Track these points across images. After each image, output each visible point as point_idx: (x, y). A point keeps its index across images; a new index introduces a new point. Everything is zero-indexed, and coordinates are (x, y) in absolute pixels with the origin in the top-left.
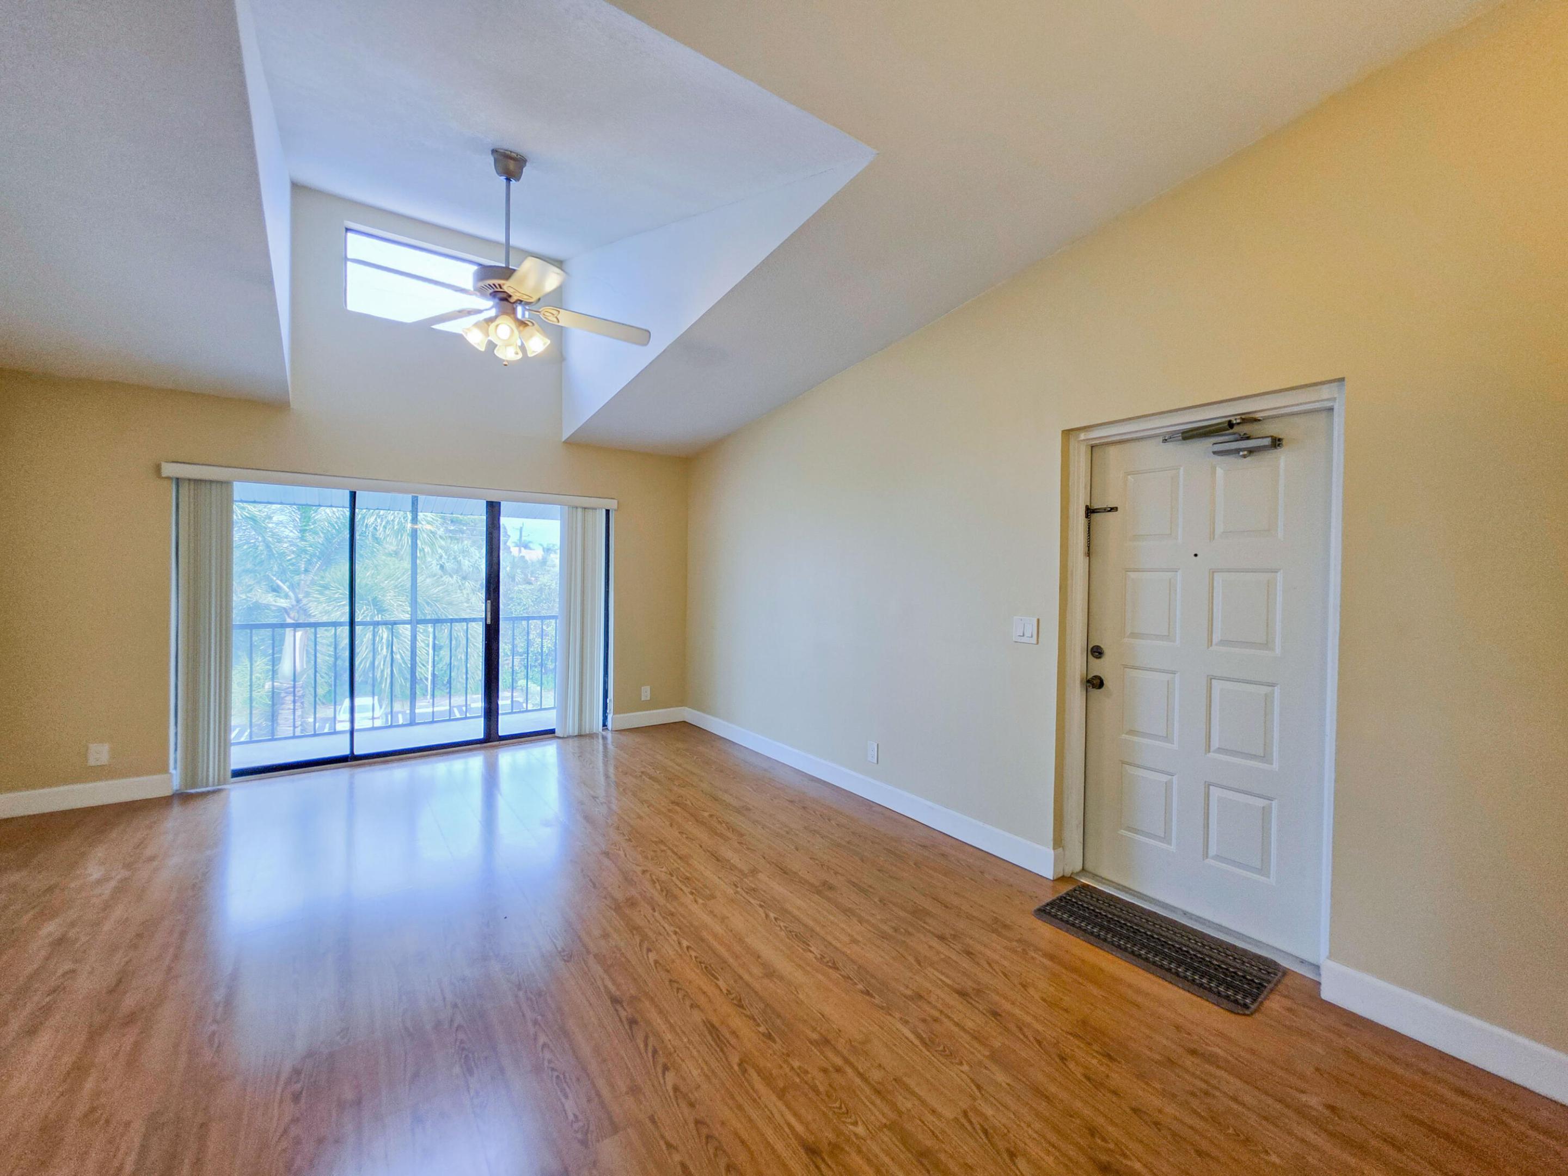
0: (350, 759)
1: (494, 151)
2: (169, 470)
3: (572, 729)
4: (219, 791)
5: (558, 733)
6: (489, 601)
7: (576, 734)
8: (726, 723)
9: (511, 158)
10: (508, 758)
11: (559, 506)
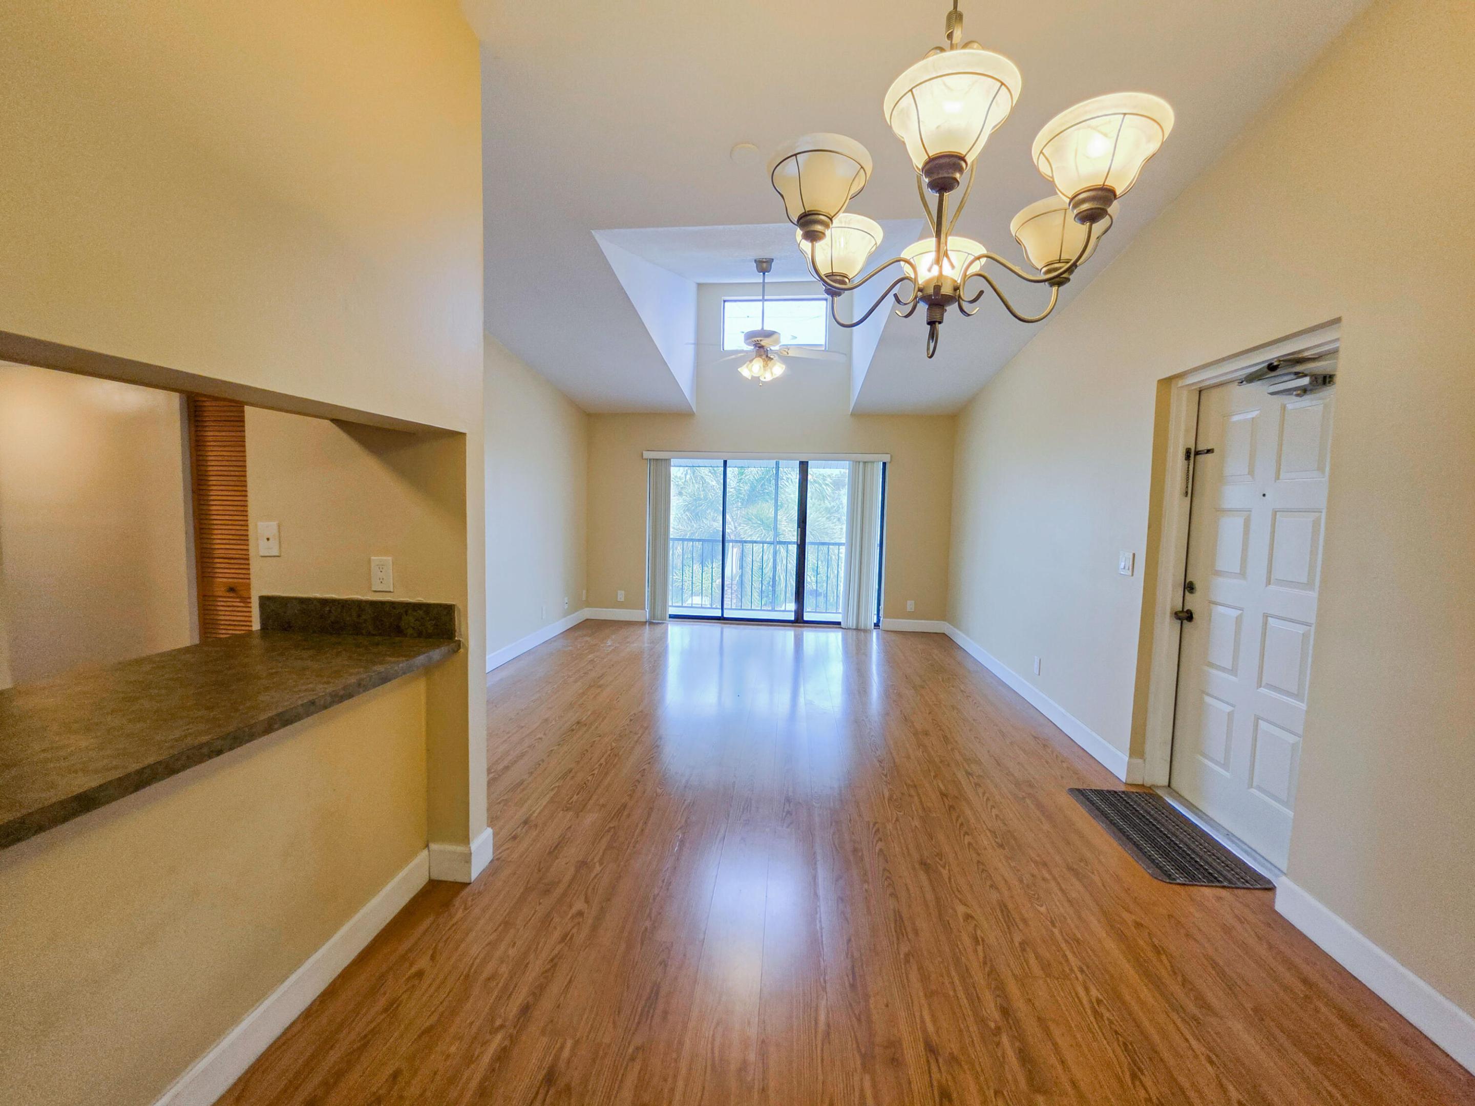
0: (721, 619)
1: (755, 261)
2: (647, 455)
3: (852, 623)
4: (663, 623)
5: (843, 625)
6: (799, 529)
7: (854, 627)
8: (965, 636)
9: (764, 262)
10: (810, 636)
11: (848, 462)
